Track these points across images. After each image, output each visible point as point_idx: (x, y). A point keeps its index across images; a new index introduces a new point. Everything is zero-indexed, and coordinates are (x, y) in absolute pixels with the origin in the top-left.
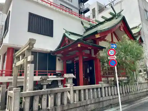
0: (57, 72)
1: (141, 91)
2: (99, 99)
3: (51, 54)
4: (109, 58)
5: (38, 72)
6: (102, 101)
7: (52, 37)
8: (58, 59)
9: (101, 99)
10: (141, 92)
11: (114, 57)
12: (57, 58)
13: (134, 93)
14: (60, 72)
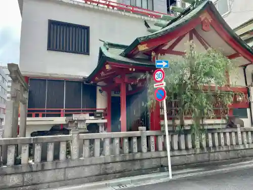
0: (98, 111)
1: (249, 146)
2: (134, 155)
3: (85, 83)
4: (155, 87)
5: (66, 111)
6: (141, 160)
7: (87, 56)
8: (100, 90)
9: (138, 156)
10: (247, 147)
11: (163, 84)
12: (98, 88)
13: (225, 149)
14: (102, 111)
